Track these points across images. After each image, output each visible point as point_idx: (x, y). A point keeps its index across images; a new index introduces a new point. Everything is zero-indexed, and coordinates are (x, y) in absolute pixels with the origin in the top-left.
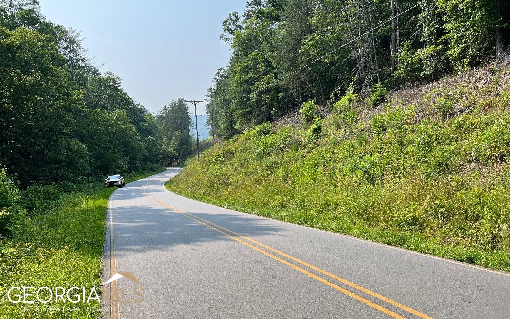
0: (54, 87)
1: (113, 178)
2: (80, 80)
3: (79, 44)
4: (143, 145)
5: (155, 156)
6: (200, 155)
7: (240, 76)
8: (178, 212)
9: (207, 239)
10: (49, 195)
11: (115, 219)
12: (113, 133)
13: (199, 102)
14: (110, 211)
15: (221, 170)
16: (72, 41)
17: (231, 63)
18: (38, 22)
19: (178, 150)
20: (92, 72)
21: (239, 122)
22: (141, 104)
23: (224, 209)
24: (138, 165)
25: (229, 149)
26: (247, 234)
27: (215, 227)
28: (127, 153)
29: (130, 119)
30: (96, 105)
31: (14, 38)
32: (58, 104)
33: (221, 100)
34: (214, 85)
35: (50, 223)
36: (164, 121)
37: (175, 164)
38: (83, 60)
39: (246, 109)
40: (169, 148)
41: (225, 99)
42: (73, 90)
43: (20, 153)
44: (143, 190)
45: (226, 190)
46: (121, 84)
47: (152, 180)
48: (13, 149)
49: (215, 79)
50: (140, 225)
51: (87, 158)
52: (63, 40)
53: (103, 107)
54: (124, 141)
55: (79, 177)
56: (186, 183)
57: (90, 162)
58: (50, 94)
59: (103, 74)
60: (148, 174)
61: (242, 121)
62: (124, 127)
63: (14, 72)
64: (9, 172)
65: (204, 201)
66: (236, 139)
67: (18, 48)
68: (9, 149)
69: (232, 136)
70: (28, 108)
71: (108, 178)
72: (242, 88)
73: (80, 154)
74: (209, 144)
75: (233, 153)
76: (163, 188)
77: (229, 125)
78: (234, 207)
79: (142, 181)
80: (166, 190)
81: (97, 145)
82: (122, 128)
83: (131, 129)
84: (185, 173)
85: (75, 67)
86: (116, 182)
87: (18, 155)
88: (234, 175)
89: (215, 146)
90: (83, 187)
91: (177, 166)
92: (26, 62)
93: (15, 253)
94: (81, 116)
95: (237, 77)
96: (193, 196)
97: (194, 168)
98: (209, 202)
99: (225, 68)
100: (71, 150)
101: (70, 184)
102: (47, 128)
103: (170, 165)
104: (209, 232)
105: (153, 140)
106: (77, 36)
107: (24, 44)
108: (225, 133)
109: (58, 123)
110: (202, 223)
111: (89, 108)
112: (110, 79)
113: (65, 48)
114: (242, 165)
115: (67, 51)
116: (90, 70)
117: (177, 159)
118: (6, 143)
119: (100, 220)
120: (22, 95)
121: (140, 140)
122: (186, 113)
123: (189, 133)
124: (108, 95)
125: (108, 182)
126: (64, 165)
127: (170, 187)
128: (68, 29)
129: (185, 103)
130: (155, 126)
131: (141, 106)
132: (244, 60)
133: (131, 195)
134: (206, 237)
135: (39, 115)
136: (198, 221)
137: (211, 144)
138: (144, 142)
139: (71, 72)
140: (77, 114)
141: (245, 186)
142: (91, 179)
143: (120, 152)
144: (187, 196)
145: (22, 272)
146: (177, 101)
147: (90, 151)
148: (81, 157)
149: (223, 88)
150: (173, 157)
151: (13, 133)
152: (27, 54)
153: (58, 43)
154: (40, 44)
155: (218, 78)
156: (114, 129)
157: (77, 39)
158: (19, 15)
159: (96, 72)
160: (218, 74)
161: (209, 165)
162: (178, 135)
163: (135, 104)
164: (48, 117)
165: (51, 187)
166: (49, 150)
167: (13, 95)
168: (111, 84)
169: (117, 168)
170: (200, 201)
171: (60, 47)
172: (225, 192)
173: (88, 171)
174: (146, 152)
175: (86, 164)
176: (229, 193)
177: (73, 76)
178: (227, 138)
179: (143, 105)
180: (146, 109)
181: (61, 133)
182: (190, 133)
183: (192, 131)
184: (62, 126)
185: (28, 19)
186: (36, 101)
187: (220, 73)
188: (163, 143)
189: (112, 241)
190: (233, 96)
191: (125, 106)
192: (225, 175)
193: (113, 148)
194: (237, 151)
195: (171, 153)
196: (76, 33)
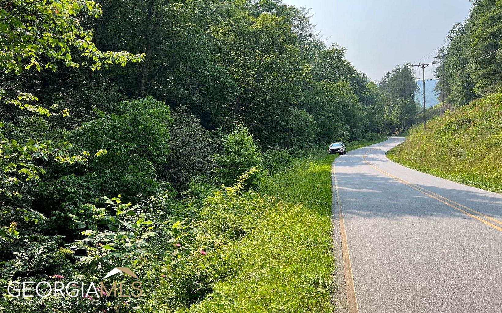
0: (288, 63)
1: (335, 146)
2: (308, 54)
3: (308, 21)
4: (365, 114)
5: (376, 125)
6: (426, 124)
7: (483, 30)
8: (403, 183)
9: (441, 214)
10: (283, 159)
11: (340, 184)
12: (335, 103)
13: (428, 64)
14: (335, 176)
15: (453, 140)
16: (303, 19)
17: (471, 16)
18: (276, 7)
19: (400, 119)
20: (319, 46)
21: (479, 84)
22: (364, 73)
23: (458, 183)
24: (360, 133)
25: (465, 116)
26: (493, 215)
27: (449, 202)
28: (348, 122)
29: (352, 88)
30: (322, 77)
31: (258, 24)
32: (290, 79)
33: (455, 61)
34: (447, 44)
35: (285, 182)
36: (387, 88)
37: (397, 133)
38: (311, 35)
39: (490, 68)
40: (391, 116)
41: (460, 59)
42: (302, 65)
43: (261, 122)
44: (364, 158)
45: (460, 163)
46: (345, 55)
47: (373, 149)
48: (256, 119)
49: (449, 37)
50: (364, 191)
51: (313, 126)
52: (295, 19)
53: (328, 79)
54: (346, 111)
55: (306, 144)
56: (410, 153)
57: (316, 131)
58: (284, 69)
59: (328, 46)
60: (369, 143)
61: (483, 82)
62: (346, 97)
63: (257, 53)
64: (254, 138)
65: (431, 174)
66: (475, 105)
67: (260, 32)
68: (253, 119)
69: (469, 102)
70: (267, 84)
71: (331, 145)
72: (486, 44)
73: (307, 123)
74: (437, 112)
75: (470, 120)
76: (384, 157)
77: (465, 89)
78: (471, 182)
79: (363, 150)
80: (387, 159)
81: (321, 115)
82: (345, 97)
83: (353, 98)
84: (409, 143)
85: (304, 43)
86: (338, 149)
87: (260, 125)
88: (470, 146)
89: (446, 113)
90: (309, 153)
91: (399, 135)
92: (267, 43)
93: (262, 204)
94: (308, 89)
95: (479, 31)
96: (419, 167)
97: (420, 137)
98: (437, 175)
99: (463, 23)
100: (300, 120)
101: (299, 150)
102: (282, 100)
103: (391, 134)
104: (441, 207)
105: (374, 109)
106: (306, 13)
107: (266, 28)
108: (459, 99)
109: (290, 95)
110: (432, 196)
111: (315, 80)
112: (335, 50)
113: (296, 27)
114: (482, 135)
115: (298, 29)
116: (317, 44)
117: (400, 128)
118: (252, 114)
119: (327, 183)
120: (264, 73)
121: (362, 109)
122: (412, 79)
123: (413, 100)
124: (333, 66)
125: (331, 150)
126: (294, 133)
127: (392, 156)
128: (299, 9)
129: (411, 68)
130: (377, 95)
131: (363, 75)
132: (489, 10)
133: (353, 162)
134: (438, 212)
135: (276, 89)
136: (427, 194)
137: (440, 111)
138: (365, 111)
139: (301, 48)
140: (305, 86)
141: (486, 159)
142: (316, 146)
143: (342, 121)
144: (411, 167)
145: (268, 219)
146: (401, 66)
147: (315, 120)
148: (308, 126)
149: (459, 46)
150: (394, 126)
151: (257, 106)
152: (267, 37)
153: (291, 23)
154: (277, 26)
155: (452, 35)
156: (337, 99)
157: (307, 16)
158: (261, 3)
159: (322, 46)
160: (453, 31)
161: (438, 135)
162: (401, 103)
163: (357, 74)
164: (282, 90)
165: (284, 151)
166: (283, 119)
167: (257, 74)
168: (336, 55)
169: (339, 137)
170: (427, 173)
171: (292, 26)
172: (459, 165)
173: (314, 138)
174: (367, 121)
175: (312, 132)
176: (464, 167)
177: (302, 52)
178: (462, 104)
179: (366, 74)
180: (368, 78)
181: (291, 104)
182: (415, 100)
183: (418, 98)
184: (293, 99)
185: (269, 5)
186: (274, 77)
187: (456, 29)
188: (384, 111)
189: (338, 204)
190: (471, 54)
191: (348, 76)
192: (459, 146)
193: (336, 117)
194: (476, 118)
195: (393, 122)
196: (306, 10)
